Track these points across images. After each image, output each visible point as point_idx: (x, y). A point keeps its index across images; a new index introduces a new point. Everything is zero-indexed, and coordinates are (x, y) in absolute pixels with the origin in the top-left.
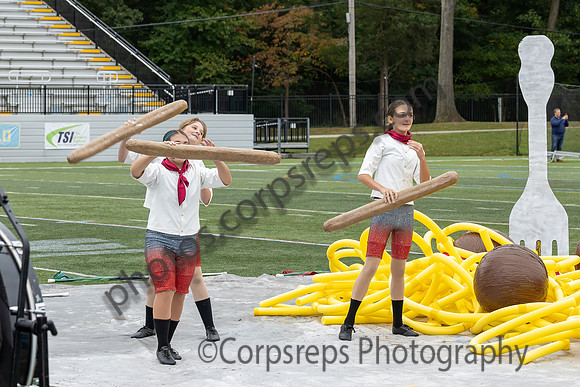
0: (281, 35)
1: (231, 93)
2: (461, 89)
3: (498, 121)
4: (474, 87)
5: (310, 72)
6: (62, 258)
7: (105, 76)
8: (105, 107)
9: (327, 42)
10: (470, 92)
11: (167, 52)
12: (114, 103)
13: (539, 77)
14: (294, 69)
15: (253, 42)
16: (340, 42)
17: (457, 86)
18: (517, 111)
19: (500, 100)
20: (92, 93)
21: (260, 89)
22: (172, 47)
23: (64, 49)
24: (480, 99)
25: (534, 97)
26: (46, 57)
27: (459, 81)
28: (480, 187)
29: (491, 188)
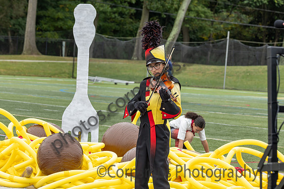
2: (40, 35)
3: (62, 56)
4: (48, 34)
10: (46, 37)
17: (38, 33)
19: (64, 43)
24: (52, 42)
25: (81, 42)
27: (39, 30)
28: (47, 97)
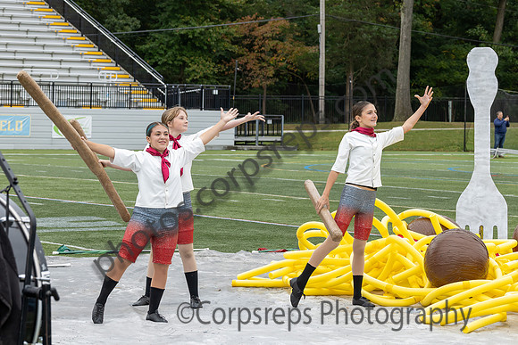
0: (260, 43)
1: (215, 92)
3: (448, 121)
5: (284, 75)
6: (65, 233)
7: (105, 75)
8: (105, 102)
9: (301, 50)
11: (161, 55)
12: (113, 99)
13: (484, 83)
14: (271, 72)
15: (236, 48)
16: (311, 50)
17: (413, 90)
18: (465, 113)
19: (450, 103)
20: (94, 90)
21: (241, 89)
22: (165, 51)
23: (71, 51)
25: (480, 101)
26: (55, 58)
27: (414, 86)
29: (441, 179)
